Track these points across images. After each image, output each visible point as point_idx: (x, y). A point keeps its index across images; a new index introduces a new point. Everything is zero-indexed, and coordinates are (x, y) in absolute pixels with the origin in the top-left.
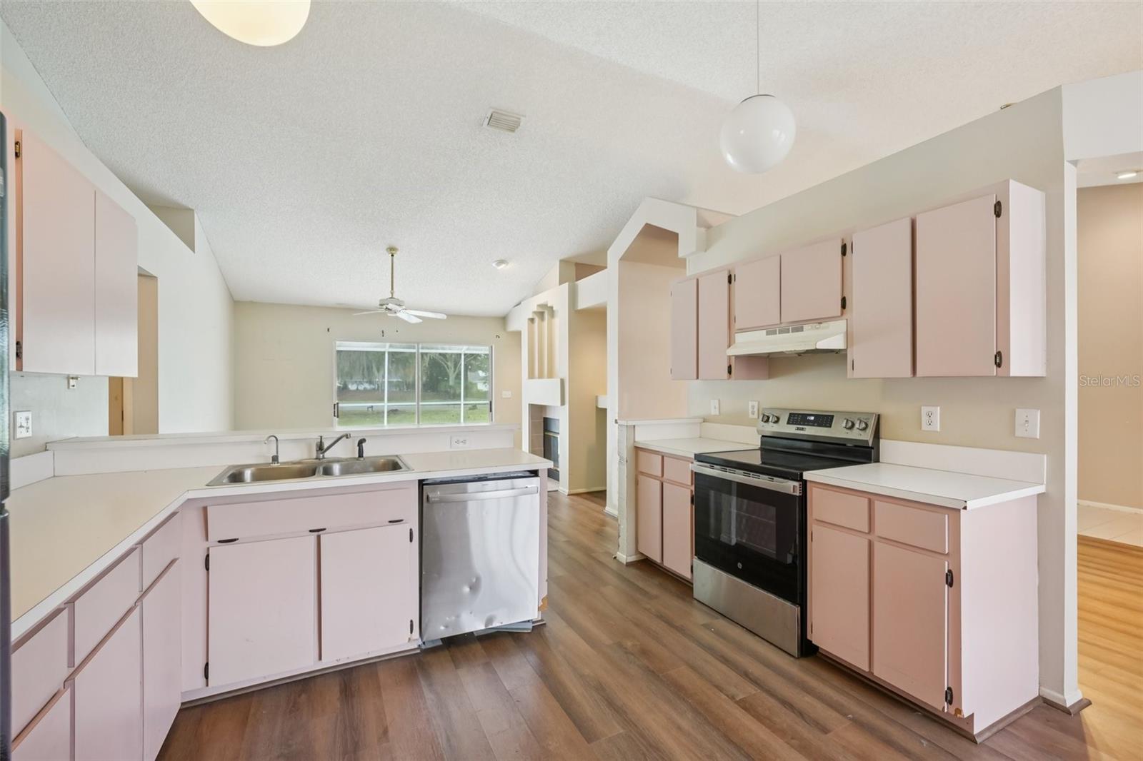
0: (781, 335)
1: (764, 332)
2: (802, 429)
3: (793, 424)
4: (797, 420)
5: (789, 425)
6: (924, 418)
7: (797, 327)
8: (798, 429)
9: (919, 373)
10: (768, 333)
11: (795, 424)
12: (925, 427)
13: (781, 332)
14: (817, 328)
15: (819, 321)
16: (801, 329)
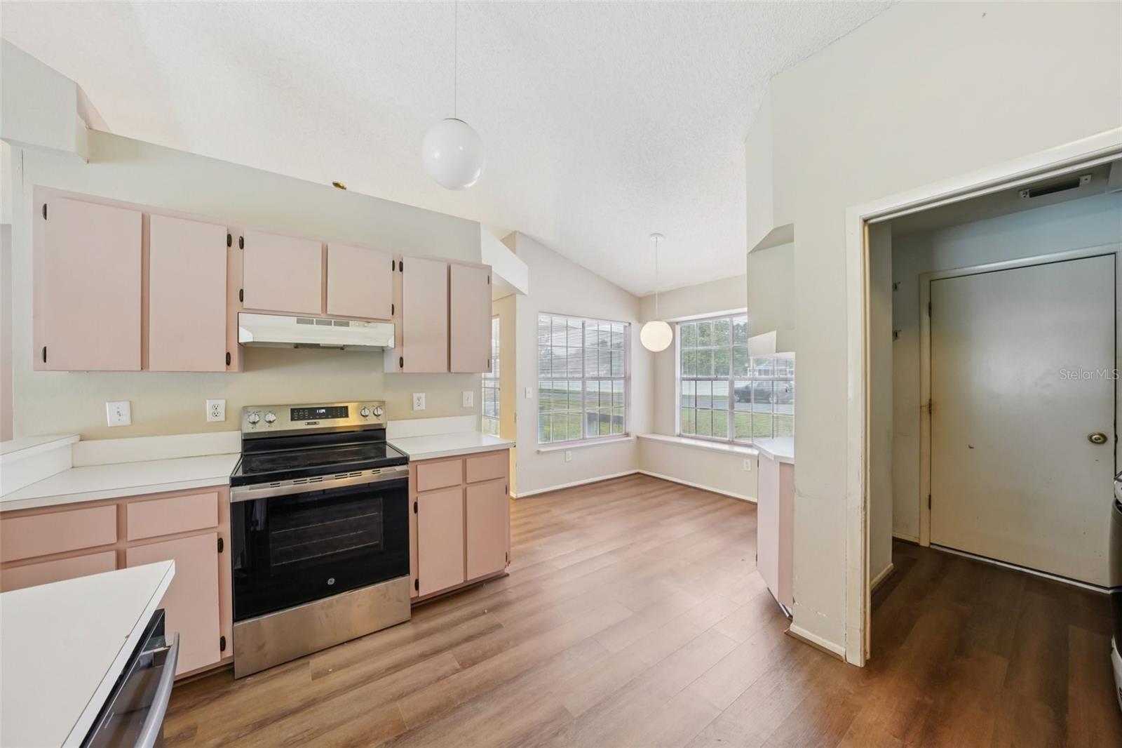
0: (317, 326)
1: (295, 319)
2: (315, 423)
3: (299, 419)
4: (304, 415)
5: (294, 422)
6: (416, 401)
7: (343, 321)
8: (309, 424)
9: (452, 370)
10: (299, 322)
11: (304, 419)
12: (416, 408)
13: (319, 323)
14: (365, 327)
15: (368, 320)
16: (347, 324)
